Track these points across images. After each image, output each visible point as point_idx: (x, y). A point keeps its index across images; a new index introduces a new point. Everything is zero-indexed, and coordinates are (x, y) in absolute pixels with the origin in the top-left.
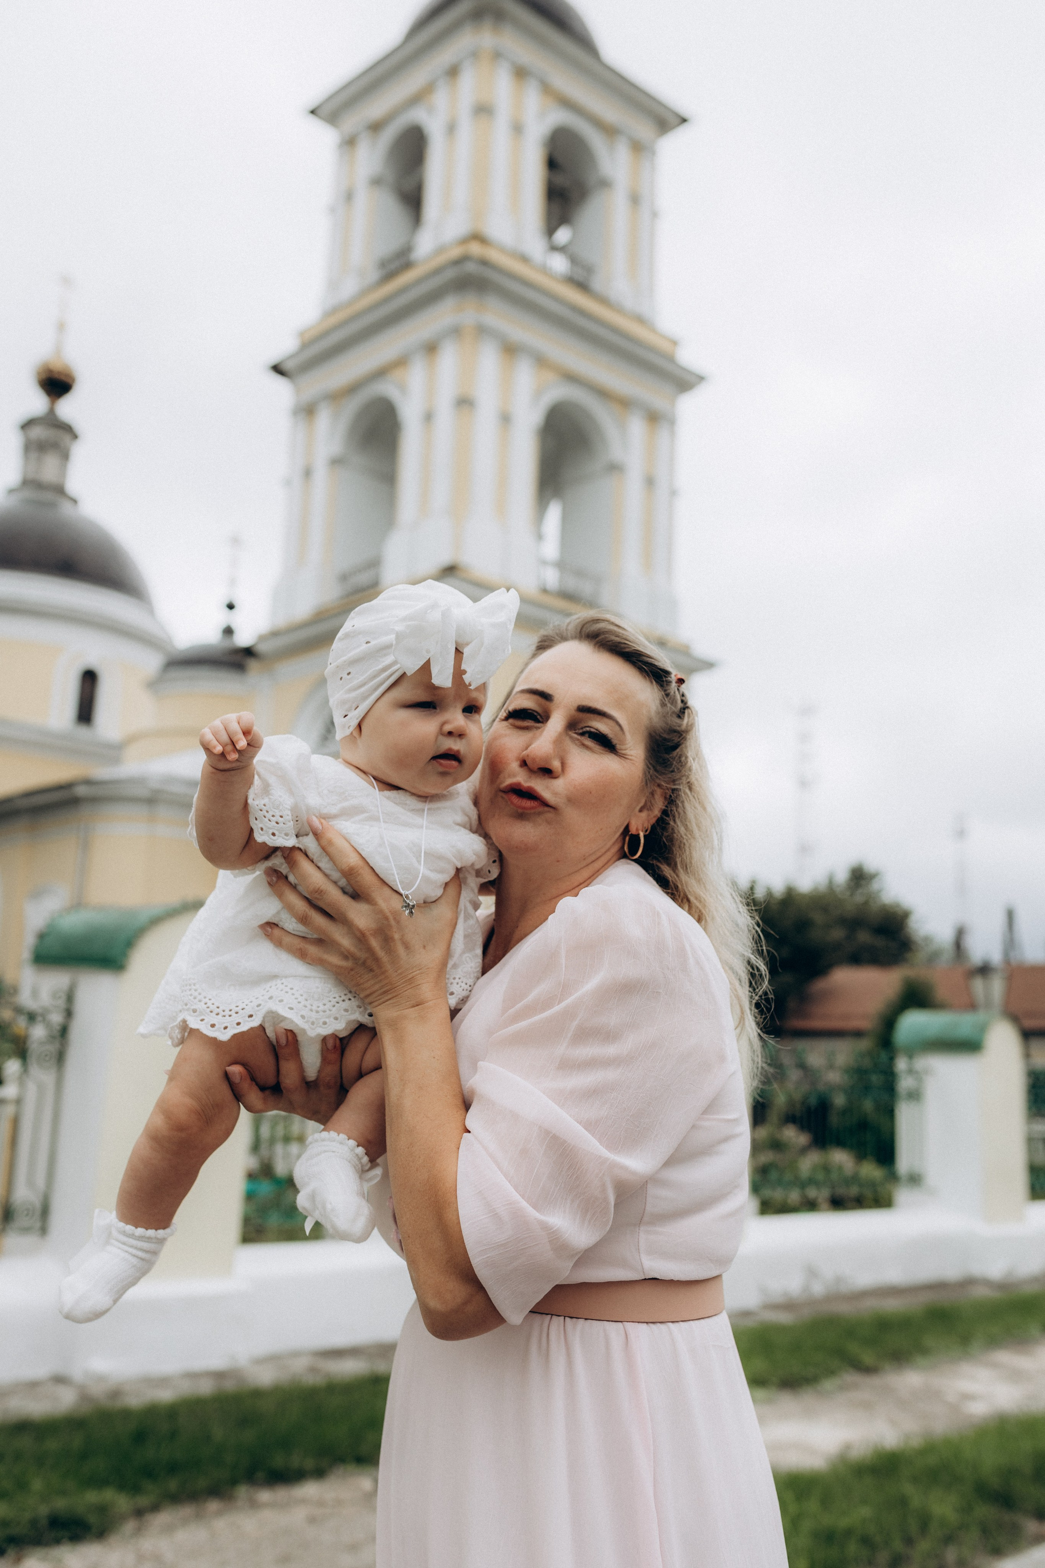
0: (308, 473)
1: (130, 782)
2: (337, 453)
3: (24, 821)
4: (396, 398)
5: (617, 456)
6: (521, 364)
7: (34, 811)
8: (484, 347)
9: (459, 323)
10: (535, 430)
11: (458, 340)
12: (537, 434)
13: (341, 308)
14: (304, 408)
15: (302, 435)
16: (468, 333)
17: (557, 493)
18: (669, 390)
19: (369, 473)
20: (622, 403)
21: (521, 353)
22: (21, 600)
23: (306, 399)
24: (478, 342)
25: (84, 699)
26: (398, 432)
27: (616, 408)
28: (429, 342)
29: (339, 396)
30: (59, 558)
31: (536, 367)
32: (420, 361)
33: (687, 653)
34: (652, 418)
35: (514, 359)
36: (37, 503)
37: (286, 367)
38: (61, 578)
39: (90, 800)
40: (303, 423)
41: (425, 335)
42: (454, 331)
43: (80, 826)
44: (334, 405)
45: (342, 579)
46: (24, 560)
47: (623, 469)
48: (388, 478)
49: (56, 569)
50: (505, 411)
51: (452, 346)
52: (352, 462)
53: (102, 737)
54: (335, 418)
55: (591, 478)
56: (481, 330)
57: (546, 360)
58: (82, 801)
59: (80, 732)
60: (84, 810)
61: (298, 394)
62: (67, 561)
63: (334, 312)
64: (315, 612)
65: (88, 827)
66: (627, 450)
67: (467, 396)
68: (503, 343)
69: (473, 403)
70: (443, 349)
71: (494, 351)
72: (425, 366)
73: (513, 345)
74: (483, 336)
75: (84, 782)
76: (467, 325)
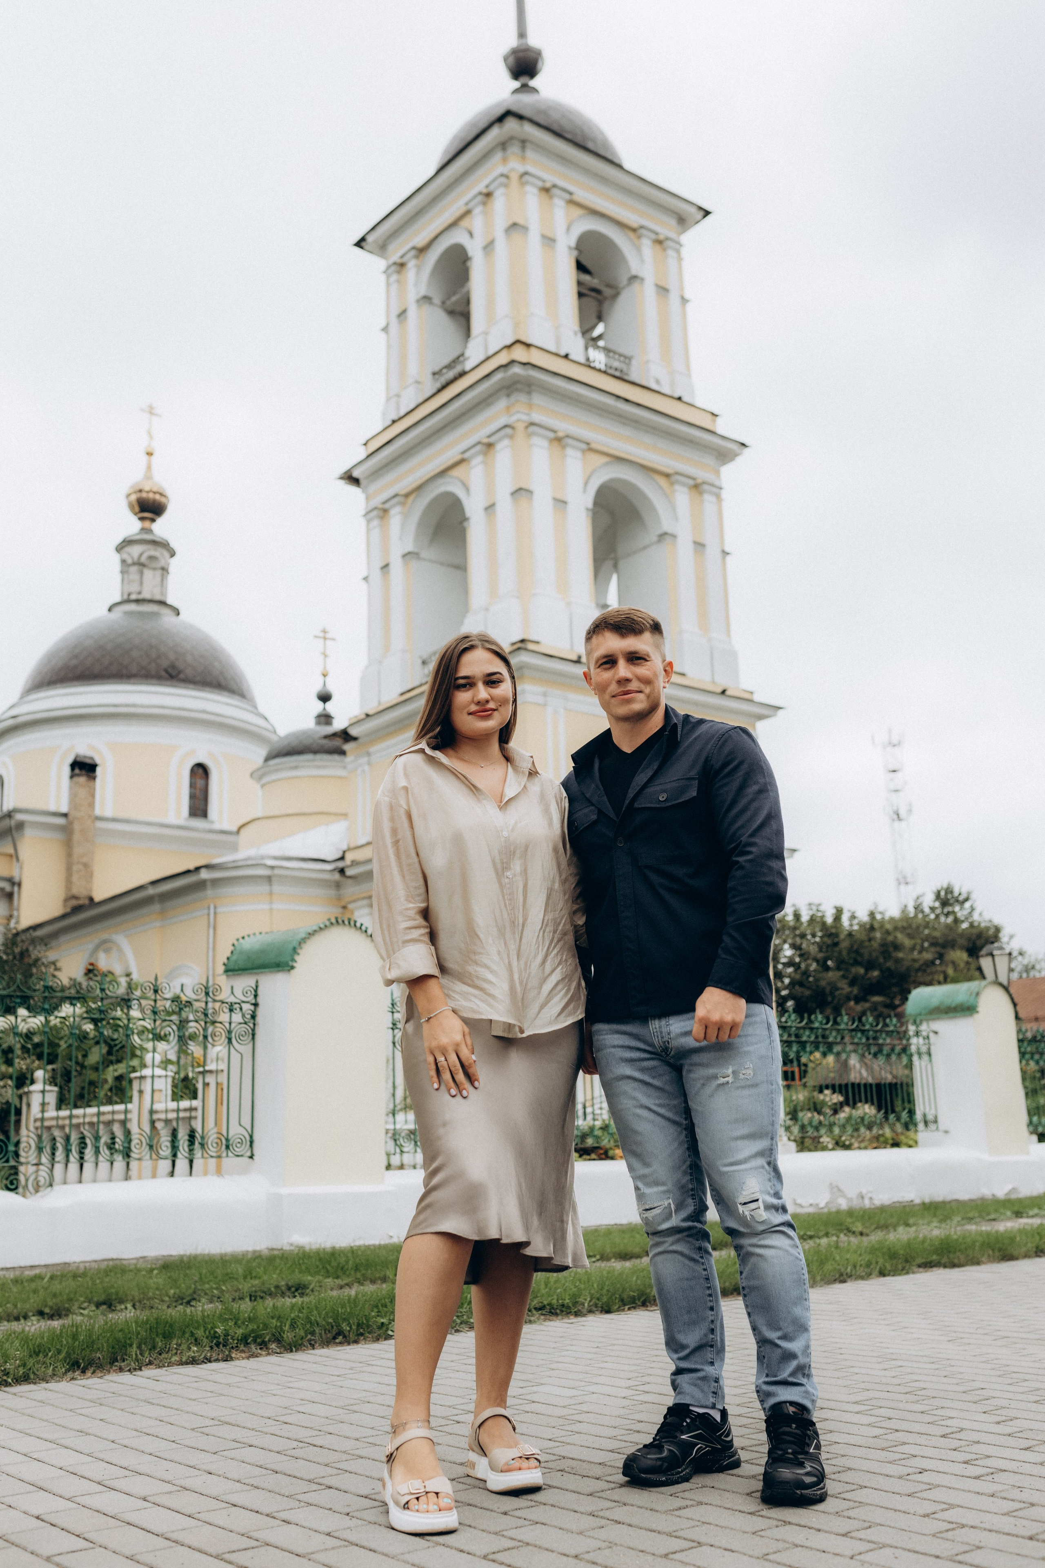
0: (385, 567)
1: (250, 862)
2: (410, 548)
3: (157, 907)
4: (460, 493)
5: (667, 525)
6: (569, 451)
7: (164, 897)
8: (536, 440)
9: (511, 420)
10: (587, 509)
11: (511, 437)
12: (590, 513)
13: (401, 418)
14: (376, 508)
15: (376, 534)
16: (520, 427)
17: (615, 566)
18: (710, 460)
19: (442, 564)
20: (667, 476)
21: (570, 441)
22: (134, 706)
23: (377, 501)
24: (529, 435)
25: (198, 792)
26: (465, 524)
27: (662, 481)
28: (486, 441)
29: (407, 495)
30: (165, 664)
31: (584, 451)
32: (479, 459)
33: (751, 701)
34: (697, 487)
35: (564, 447)
36: (141, 614)
37: (356, 474)
38: (169, 683)
39: (215, 882)
40: (375, 523)
41: (481, 435)
42: (506, 426)
43: (209, 908)
44: (403, 504)
45: (424, 663)
46: (134, 669)
47: (674, 536)
48: (461, 567)
49: (163, 673)
50: (559, 496)
51: (506, 442)
52: (424, 554)
53: (217, 826)
54: (406, 516)
55: (645, 548)
56: (532, 424)
57: (593, 446)
58: (209, 884)
59: (198, 823)
60: (209, 892)
61: (368, 499)
62: (173, 666)
63: (394, 422)
64: (402, 694)
65: (215, 908)
66: (676, 519)
67: (524, 486)
68: (552, 435)
69: (530, 492)
70: (499, 446)
71: (545, 443)
72: (484, 462)
73: (561, 434)
74: (532, 429)
75: (207, 867)
76: (518, 420)
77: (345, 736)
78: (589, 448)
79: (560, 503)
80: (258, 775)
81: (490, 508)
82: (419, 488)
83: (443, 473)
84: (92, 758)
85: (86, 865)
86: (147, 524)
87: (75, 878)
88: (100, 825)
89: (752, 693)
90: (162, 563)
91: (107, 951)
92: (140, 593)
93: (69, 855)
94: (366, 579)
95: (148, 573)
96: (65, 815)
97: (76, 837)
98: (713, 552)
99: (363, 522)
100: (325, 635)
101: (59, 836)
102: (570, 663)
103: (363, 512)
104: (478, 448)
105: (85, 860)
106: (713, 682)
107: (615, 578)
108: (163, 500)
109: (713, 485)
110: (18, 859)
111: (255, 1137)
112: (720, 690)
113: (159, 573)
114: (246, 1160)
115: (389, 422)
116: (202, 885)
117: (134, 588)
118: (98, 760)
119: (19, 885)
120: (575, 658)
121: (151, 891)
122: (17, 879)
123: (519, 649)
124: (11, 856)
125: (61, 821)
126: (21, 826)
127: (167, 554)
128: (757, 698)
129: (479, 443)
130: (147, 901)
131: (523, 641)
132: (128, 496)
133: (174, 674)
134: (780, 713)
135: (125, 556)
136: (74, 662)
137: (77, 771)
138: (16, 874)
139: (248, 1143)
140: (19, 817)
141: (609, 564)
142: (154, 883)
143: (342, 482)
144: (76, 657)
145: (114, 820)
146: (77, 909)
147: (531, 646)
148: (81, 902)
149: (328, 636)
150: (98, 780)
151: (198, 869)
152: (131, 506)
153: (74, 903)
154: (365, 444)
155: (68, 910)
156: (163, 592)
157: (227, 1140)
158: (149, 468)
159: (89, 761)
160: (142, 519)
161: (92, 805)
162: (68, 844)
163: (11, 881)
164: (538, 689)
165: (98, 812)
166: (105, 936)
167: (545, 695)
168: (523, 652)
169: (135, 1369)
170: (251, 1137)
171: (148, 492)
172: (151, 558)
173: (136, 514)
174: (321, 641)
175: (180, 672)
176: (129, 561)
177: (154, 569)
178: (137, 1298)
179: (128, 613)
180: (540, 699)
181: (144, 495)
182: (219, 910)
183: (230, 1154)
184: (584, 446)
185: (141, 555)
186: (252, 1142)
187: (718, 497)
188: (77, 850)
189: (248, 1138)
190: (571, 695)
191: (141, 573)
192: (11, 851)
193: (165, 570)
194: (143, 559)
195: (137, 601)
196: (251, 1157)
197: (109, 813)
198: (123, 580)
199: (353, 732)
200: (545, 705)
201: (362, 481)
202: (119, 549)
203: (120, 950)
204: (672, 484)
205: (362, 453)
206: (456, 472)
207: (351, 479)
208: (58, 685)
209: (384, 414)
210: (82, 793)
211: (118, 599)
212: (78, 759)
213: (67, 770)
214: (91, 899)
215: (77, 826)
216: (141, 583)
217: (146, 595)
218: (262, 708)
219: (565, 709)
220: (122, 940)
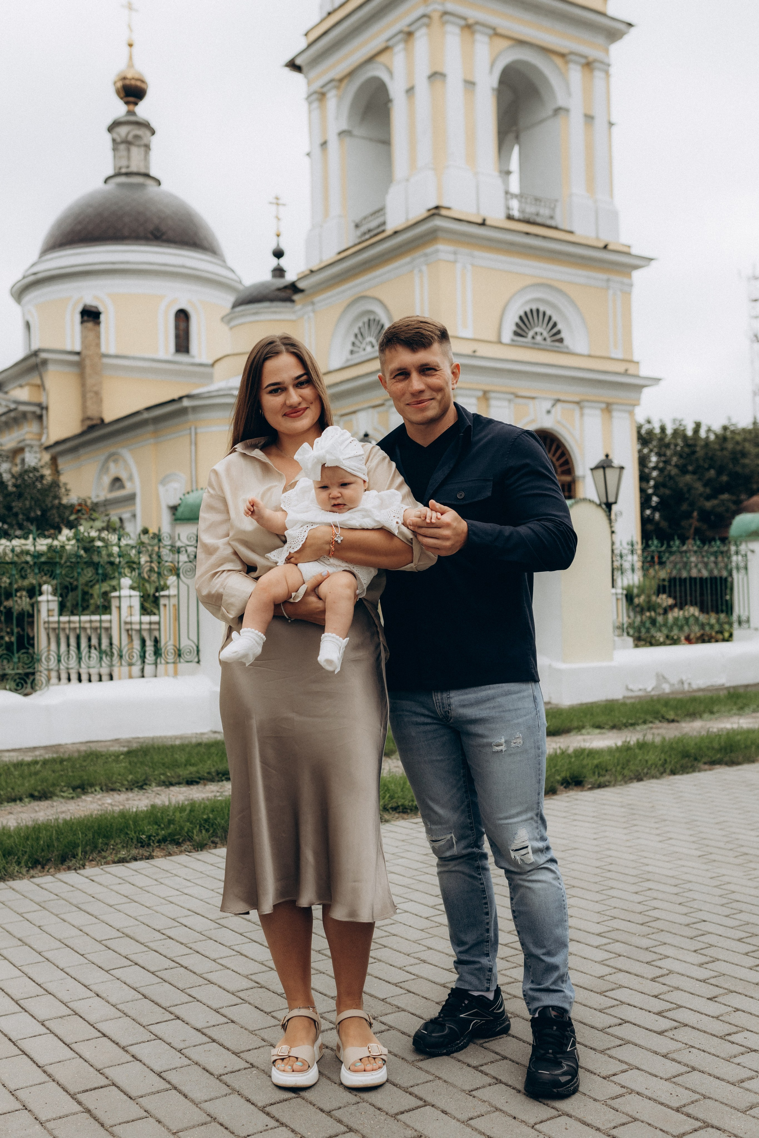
0: (324, 144)
1: (221, 393)
2: (344, 126)
3: (151, 428)
4: (385, 77)
5: (561, 101)
6: (478, 37)
7: (156, 420)
8: (450, 28)
9: (428, 10)
10: (493, 89)
11: (428, 26)
12: (495, 93)
13: (335, 10)
14: (315, 92)
15: (316, 114)
16: (436, 16)
17: (517, 138)
18: (600, 40)
19: (371, 140)
20: (563, 55)
21: (478, 27)
22: (128, 263)
23: (316, 85)
24: (444, 23)
25: (181, 333)
26: (390, 105)
27: (558, 61)
28: (406, 29)
29: (341, 80)
30: (151, 227)
31: (490, 37)
32: (401, 46)
33: (628, 254)
34: (589, 65)
35: (473, 33)
36: (131, 186)
37: (298, 62)
38: (155, 243)
39: (195, 409)
40: (315, 105)
41: (402, 24)
42: (424, 16)
43: (190, 429)
44: (338, 88)
45: (357, 226)
46: (126, 232)
47: (567, 110)
48: (386, 142)
49: (150, 236)
50: (469, 78)
51: (423, 31)
52: (356, 132)
53: (197, 360)
54: (340, 99)
55: (542, 121)
56: (445, 13)
57: (500, 31)
58: (190, 410)
59: (182, 358)
60: (191, 417)
61: (309, 83)
62: (157, 229)
63: (329, 14)
64: (339, 253)
65: (196, 429)
66: (569, 94)
67: (438, 69)
68: (462, 23)
69: (443, 75)
70: (418, 34)
71: (457, 30)
72: (406, 49)
73: (471, 21)
74: (447, 18)
75: (188, 396)
76: (435, 10)
77: (294, 288)
78: (495, 34)
79: (470, 84)
80: (227, 319)
81: (410, 91)
82: (351, 74)
83: (371, 59)
84: (96, 307)
85: (97, 393)
86: (131, 107)
87: (89, 403)
88: (105, 360)
89: (629, 247)
90: (145, 141)
91: (116, 461)
92: (128, 167)
93: (83, 385)
94: (308, 154)
95: (134, 150)
96: (78, 353)
97: (88, 370)
98: (600, 123)
99: (305, 105)
100: (277, 202)
101: (74, 370)
102: (477, 226)
103: (305, 95)
104: (400, 36)
105: (95, 389)
106: (598, 238)
107: (516, 150)
108: (143, 86)
109: (602, 62)
110: (44, 389)
111: (201, 648)
112: (602, 245)
113: (142, 149)
114: (194, 665)
115: (324, 14)
116: (184, 411)
117: (124, 163)
118: (101, 309)
119: (47, 408)
120: (480, 221)
121: (146, 415)
122: (44, 405)
123: (433, 215)
124: (39, 386)
125: (76, 358)
126: (45, 362)
127: (148, 133)
128: (634, 251)
129: (401, 32)
130: (144, 423)
131: (437, 208)
132: (115, 83)
133: (158, 235)
134: (653, 263)
135: (115, 136)
136: (79, 227)
137: (86, 318)
138: (43, 400)
139: (196, 652)
140: (43, 355)
141: (511, 136)
142: (148, 409)
143: (287, 69)
144: (80, 223)
145: (117, 357)
146: (91, 428)
147: (444, 212)
148: (95, 422)
149: (280, 202)
150: (103, 325)
151: (181, 398)
152: (118, 92)
153: (89, 423)
154: (306, 35)
155: (85, 428)
156: (147, 166)
157: (179, 650)
158: (131, 58)
159: (94, 309)
160: (127, 103)
161: (98, 345)
162: (82, 376)
163: (40, 405)
164: (450, 248)
165: (104, 349)
166: (113, 450)
167: (455, 253)
168: (437, 217)
169: (80, 868)
170: (198, 647)
171: (131, 79)
172: (137, 137)
173: (122, 98)
174: (274, 207)
175: (163, 234)
176: (118, 140)
177: (139, 146)
178: (103, 784)
179: (121, 185)
180: (451, 257)
181: (127, 82)
182: (199, 431)
183: (182, 660)
184: (491, 32)
185: (128, 133)
186: (198, 651)
187: (607, 73)
188: (90, 382)
189: (195, 648)
190: (477, 253)
191: (129, 150)
192: (38, 381)
193: (147, 147)
194: (130, 138)
195: (127, 174)
196: (198, 662)
197: (112, 351)
198: (115, 157)
199: (301, 285)
200: (455, 262)
201: (305, 69)
202: (111, 129)
203: (125, 461)
204: (567, 62)
205: (303, 43)
206: (382, 59)
207: (294, 66)
208: (67, 247)
209: (321, 7)
210: (91, 335)
211: (111, 172)
212: (87, 308)
213: (78, 318)
214: (102, 420)
215: (88, 362)
216: (129, 158)
217: (134, 169)
218: (230, 263)
219: (473, 265)
220: (126, 454)
